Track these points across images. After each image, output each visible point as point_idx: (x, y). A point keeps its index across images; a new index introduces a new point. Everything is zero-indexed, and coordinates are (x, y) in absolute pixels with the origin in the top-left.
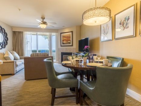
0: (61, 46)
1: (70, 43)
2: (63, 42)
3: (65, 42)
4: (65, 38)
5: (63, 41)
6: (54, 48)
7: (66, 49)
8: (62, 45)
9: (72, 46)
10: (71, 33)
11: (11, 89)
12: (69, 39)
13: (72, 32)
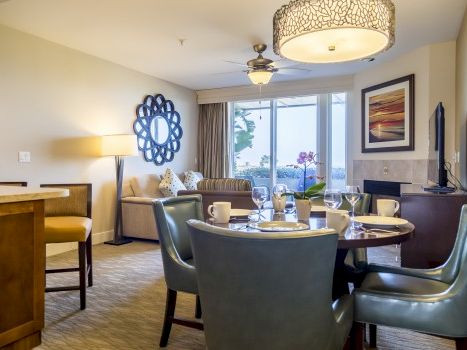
0: (365, 151)
1: (401, 135)
2: (373, 132)
3: (379, 131)
4: (382, 109)
5: (372, 124)
6: (338, 161)
7: (385, 162)
8: (369, 145)
9: (411, 148)
10: (405, 85)
11: (134, 279)
12: (397, 116)
13: (411, 78)
